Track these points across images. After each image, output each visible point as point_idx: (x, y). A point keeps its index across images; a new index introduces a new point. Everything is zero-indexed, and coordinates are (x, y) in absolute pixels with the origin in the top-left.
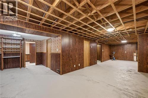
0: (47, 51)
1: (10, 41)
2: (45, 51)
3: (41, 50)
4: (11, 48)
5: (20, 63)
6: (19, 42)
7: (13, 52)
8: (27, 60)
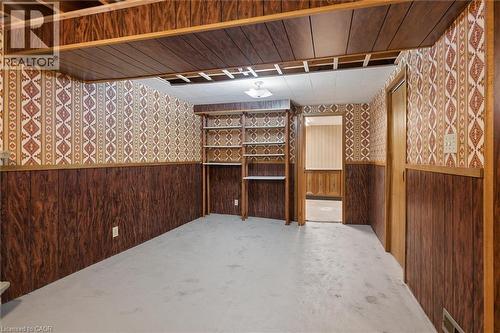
0: (390, 157)
1: (261, 123)
2: (381, 158)
3: (365, 152)
4: (267, 145)
5: (287, 204)
6: (282, 122)
7: (271, 162)
8: (324, 191)
